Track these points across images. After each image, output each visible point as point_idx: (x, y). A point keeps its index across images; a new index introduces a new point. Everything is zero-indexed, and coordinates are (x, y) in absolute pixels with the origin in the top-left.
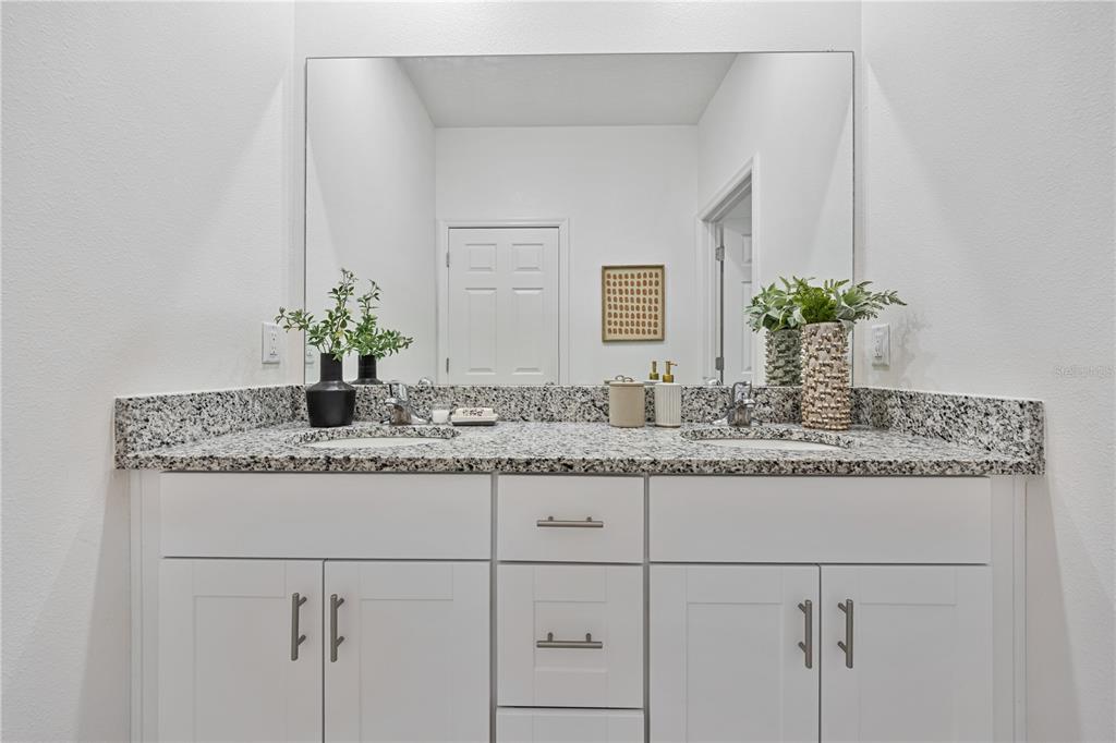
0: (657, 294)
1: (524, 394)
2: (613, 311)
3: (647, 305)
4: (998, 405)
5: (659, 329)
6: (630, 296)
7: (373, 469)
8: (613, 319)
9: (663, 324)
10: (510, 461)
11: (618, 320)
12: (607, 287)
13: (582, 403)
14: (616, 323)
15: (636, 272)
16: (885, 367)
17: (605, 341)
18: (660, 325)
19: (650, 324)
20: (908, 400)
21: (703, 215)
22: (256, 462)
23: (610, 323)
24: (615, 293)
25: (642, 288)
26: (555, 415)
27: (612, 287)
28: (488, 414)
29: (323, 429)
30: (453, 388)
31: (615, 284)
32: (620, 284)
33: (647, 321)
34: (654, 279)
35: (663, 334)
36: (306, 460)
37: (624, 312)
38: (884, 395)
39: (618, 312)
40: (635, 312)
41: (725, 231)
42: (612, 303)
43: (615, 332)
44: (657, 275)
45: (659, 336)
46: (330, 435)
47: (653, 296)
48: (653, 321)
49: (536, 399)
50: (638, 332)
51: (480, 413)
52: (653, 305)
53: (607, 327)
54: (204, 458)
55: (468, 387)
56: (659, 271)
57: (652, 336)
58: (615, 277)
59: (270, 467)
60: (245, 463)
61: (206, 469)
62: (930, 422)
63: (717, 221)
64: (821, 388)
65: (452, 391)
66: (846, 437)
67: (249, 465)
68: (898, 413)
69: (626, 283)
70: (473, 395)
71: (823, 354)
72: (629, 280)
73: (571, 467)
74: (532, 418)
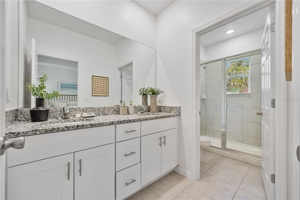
0: (107, 84)
1: (99, 109)
2: (95, 88)
3: (104, 87)
4: (176, 107)
5: (107, 93)
6: (100, 84)
7: (90, 127)
8: (95, 90)
9: (108, 92)
10: (120, 121)
11: (97, 90)
12: (93, 81)
13: (113, 111)
14: (96, 91)
15: (101, 78)
16: (160, 102)
17: (93, 96)
18: (107, 92)
19: (105, 92)
20: (164, 107)
21: (118, 68)
22: (54, 129)
23: (94, 91)
24: (96, 83)
25: (103, 82)
26: (107, 114)
27: (95, 81)
28: (93, 114)
29: (43, 122)
30: (79, 108)
31: (96, 81)
32: (97, 81)
33: (104, 91)
34: (106, 81)
35: (108, 94)
36: (71, 127)
37: (98, 88)
38: (161, 107)
39: (97, 88)
40: (101, 89)
41: (123, 72)
42: (95, 86)
43: (96, 93)
44: (107, 80)
45: (107, 95)
46: (45, 123)
47: (106, 85)
48: (106, 91)
49: (102, 110)
50: (102, 94)
51: (91, 114)
52: (106, 87)
53: (93, 92)
54: (33, 131)
55: (84, 108)
56: (107, 79)
57: (105, 95)
58: (96, 79)
59: (59, 130)
60: (50, 130)
61: (34, 134)
62: (168, 110)
63: (121, 69)
64: (154, 106)
65: (79, 109)
66: (159, 113)
67: (52, 130)
68: (163, 109)
69: (99, 81)
70: (85, 110)
71: (154, 100)
72: (100, 80)
73: (130, 121)
74: (101, 114)
